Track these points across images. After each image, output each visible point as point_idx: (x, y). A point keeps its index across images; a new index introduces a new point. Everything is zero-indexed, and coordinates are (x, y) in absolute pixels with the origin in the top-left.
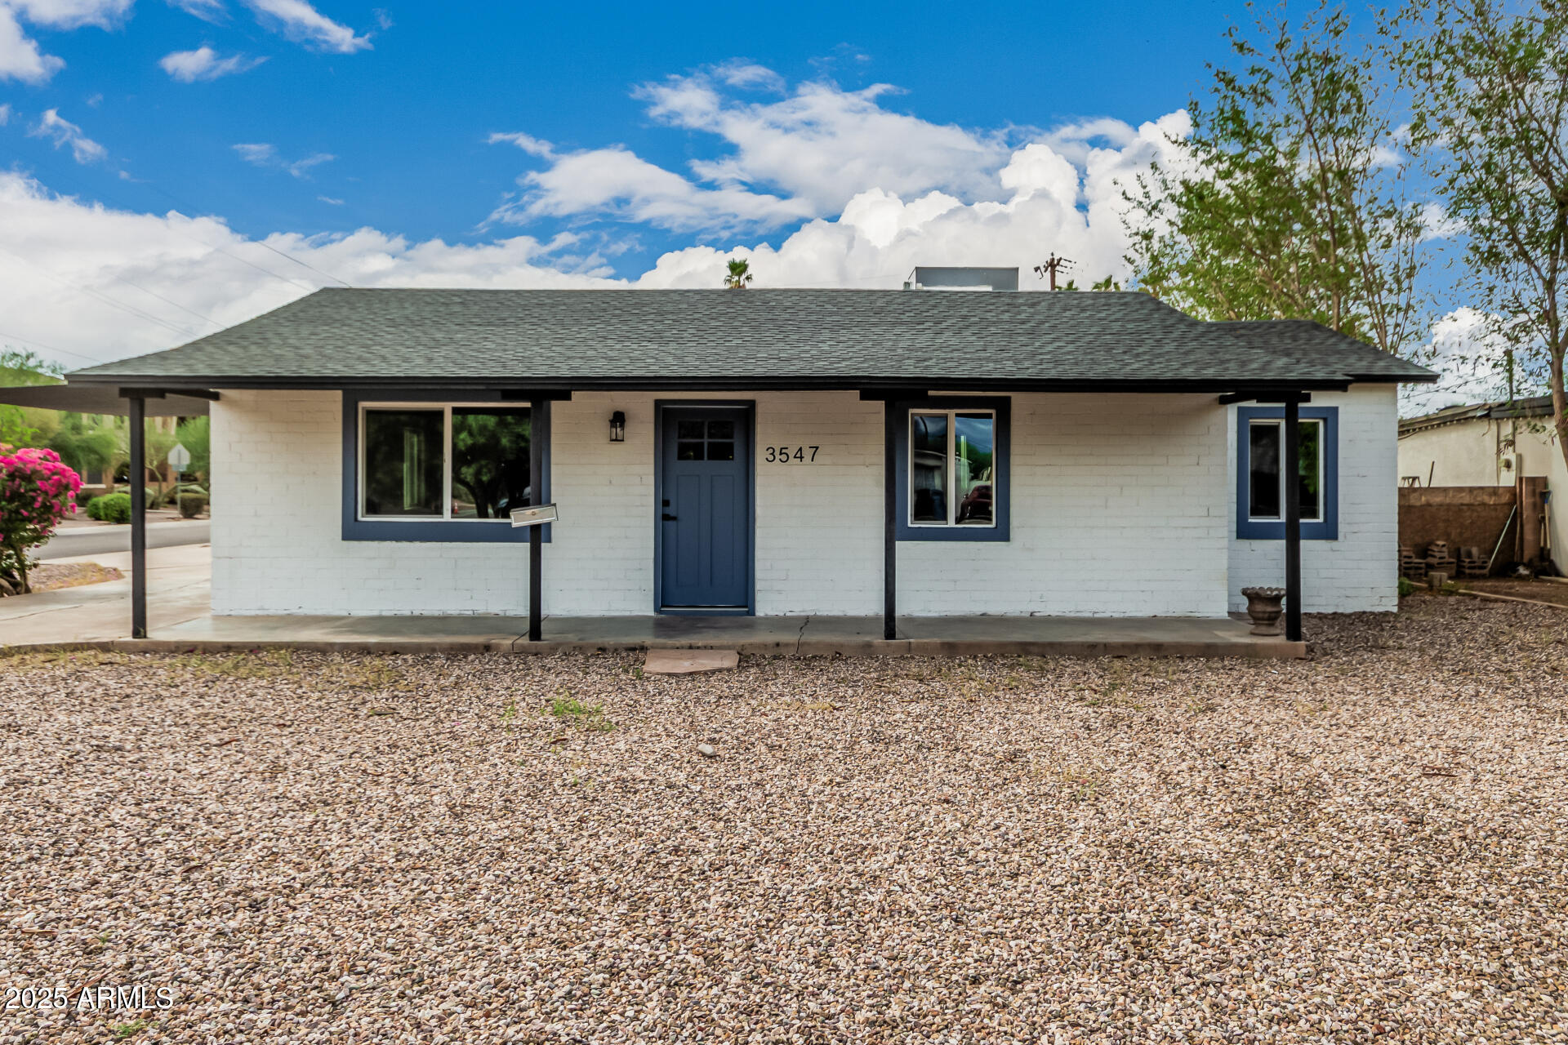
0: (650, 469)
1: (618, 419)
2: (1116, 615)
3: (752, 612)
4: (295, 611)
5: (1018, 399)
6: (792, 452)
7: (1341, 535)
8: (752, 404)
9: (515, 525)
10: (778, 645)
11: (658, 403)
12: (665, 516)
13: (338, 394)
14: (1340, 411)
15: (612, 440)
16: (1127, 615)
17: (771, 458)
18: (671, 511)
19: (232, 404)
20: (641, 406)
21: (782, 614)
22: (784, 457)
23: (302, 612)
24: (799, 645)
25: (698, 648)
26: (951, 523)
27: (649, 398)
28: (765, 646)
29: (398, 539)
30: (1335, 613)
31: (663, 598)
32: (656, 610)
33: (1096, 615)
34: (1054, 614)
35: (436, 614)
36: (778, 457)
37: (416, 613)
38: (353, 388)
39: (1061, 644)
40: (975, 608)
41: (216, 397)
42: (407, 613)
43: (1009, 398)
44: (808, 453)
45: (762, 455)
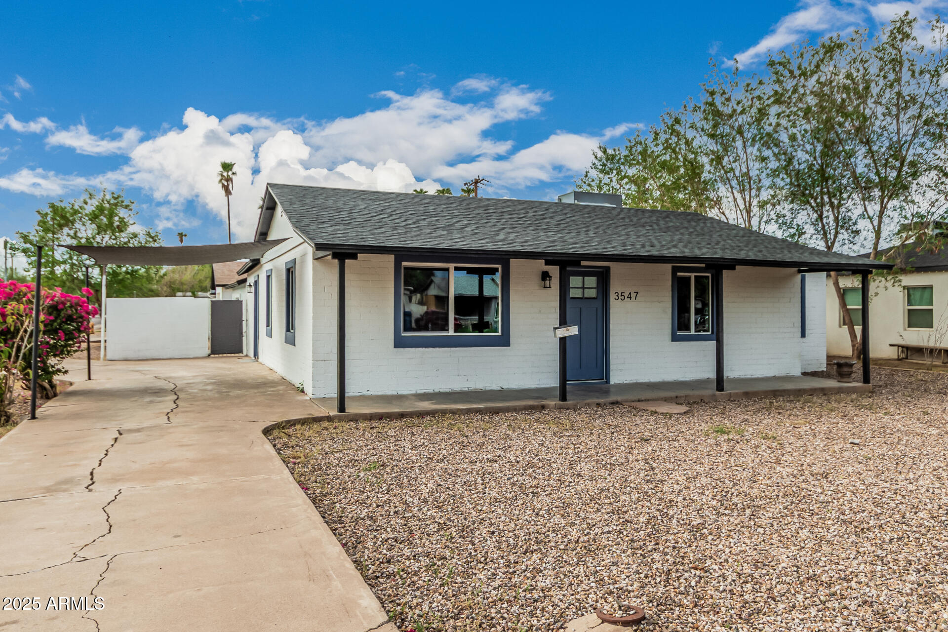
3: (608, 382)
4: (365, 393)
6: (626, 295)
8: (607, 269)
13: (391, 258)
17: (617, 298)
21: (622, 382)
22: (623, 298)
23: (369, 393)
25: (642, 401)
26: (693, 332)
34: (736, 377)
35: (448, 391)
36: (620, 297)
37: (437, 391)
38: (401, 254)
42: (431, 391)
44: (633, 295)
45: (613, 296)
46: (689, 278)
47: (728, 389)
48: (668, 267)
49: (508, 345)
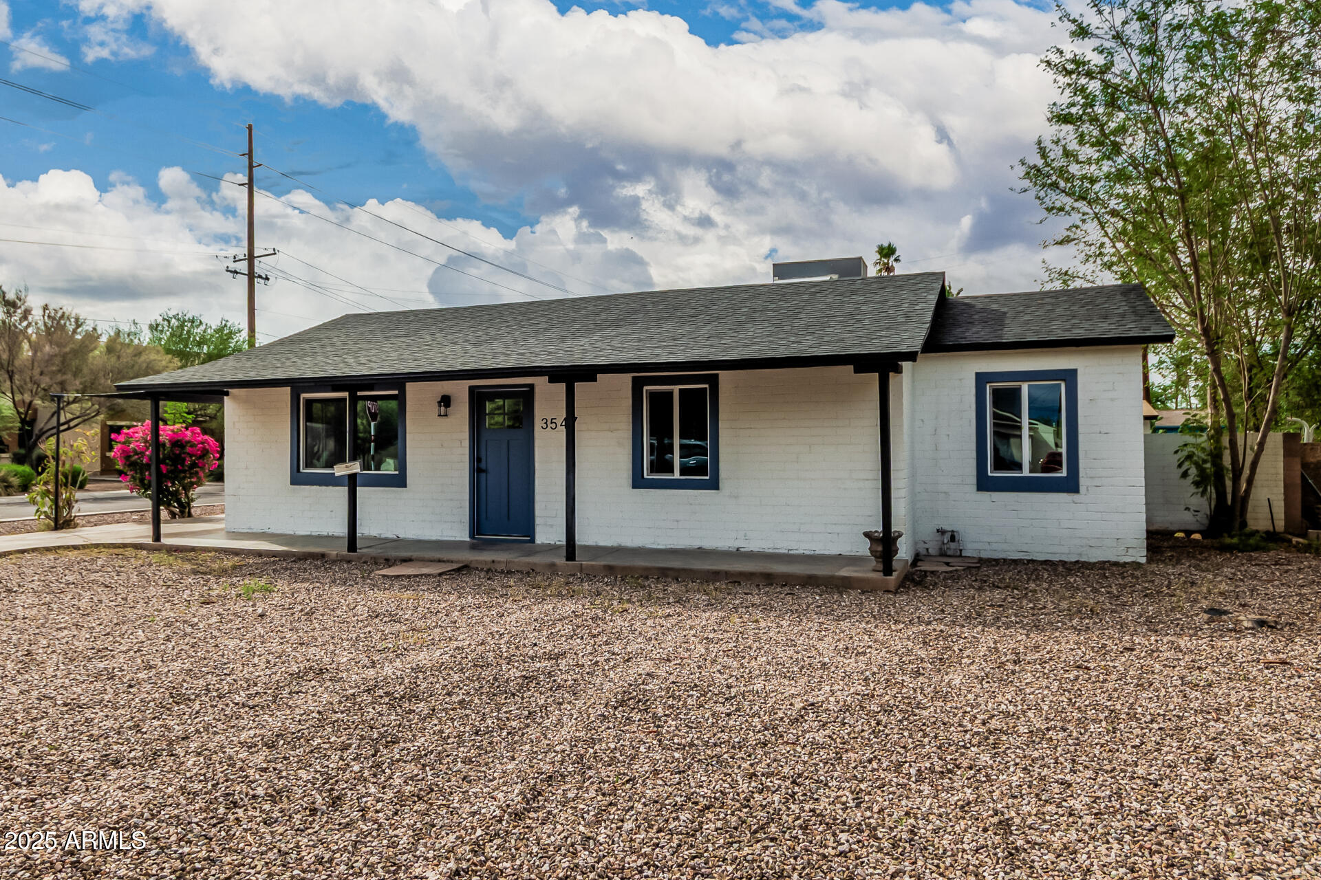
0: (466, 435)
1: (446, 401)
2: (807, 552)
3: (533, 541)
5: (723, 375)
6: (559, 421)
7: (1082, 489)
8: (532, 386)
9: (337, 474)
10: (493, 561)
11: (472, 389)
12: (478, 469)
13: (288, 389)
14: (1079, 372)
15: (440, 415)
16: (816, 553)
17: (545, 426)
18: (483, 466)
19: (235, 398)
20: (460, 390)
21: (553, 543)
22: (554, 426)
24: (508, 563)
26: (677, 475)
27: (466, 384)
28: (486, 562)
29: (320, 484)
30: (1077, 562)
31: (477, 527)
32: (472, 535)
33: (791, 552)
34: (756, 550)
36: (549, 425)
37: (330, 534)
38: (297, 385)
39: (691, 570)
40: (695, 543)
41: (227, 394)
42: (326, 534)
43: (717, 375)
45: (538, 424)
46: (671, 394)
47: (581, 559)
48: (626, 379)
49: (405, 486)
